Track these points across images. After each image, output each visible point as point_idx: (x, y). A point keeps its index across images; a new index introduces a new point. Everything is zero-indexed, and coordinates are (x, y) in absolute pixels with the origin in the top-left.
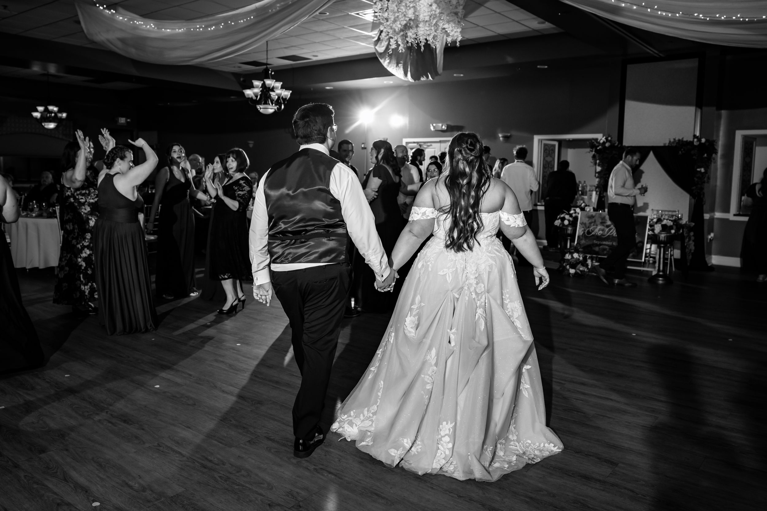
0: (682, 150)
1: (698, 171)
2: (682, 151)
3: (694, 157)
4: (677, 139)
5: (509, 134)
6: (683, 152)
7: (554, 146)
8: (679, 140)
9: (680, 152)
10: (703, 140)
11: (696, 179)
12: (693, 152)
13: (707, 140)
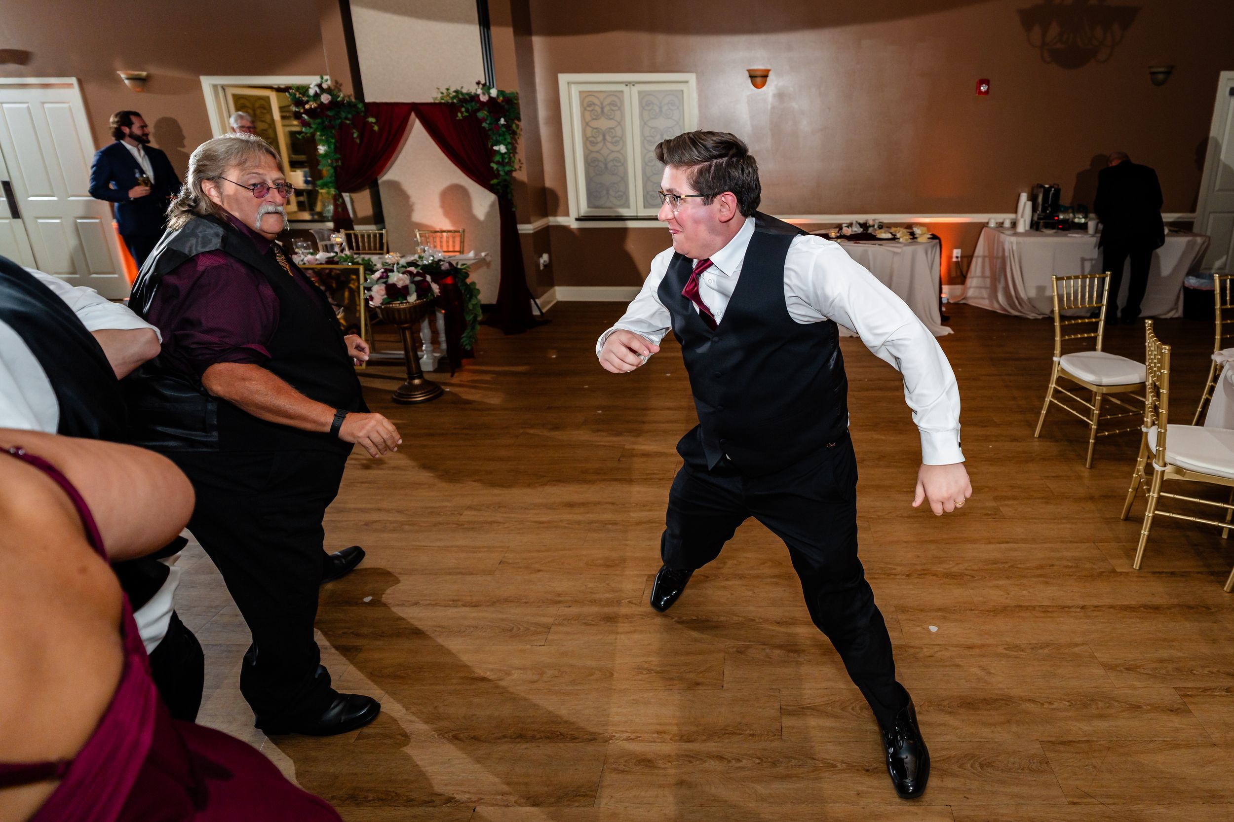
0: (463, 109)
1: (496, 151)
2: (462, 113)
3: (484, 125)
4: (452, 89)
5: (144, 74)
6: (466, 114)
7: (267, 99)
8: (456, 92)
9: (459, 115)
10: (494, 92)
11: (494, 166)
12: (480, 115)
13: (500, 92)
